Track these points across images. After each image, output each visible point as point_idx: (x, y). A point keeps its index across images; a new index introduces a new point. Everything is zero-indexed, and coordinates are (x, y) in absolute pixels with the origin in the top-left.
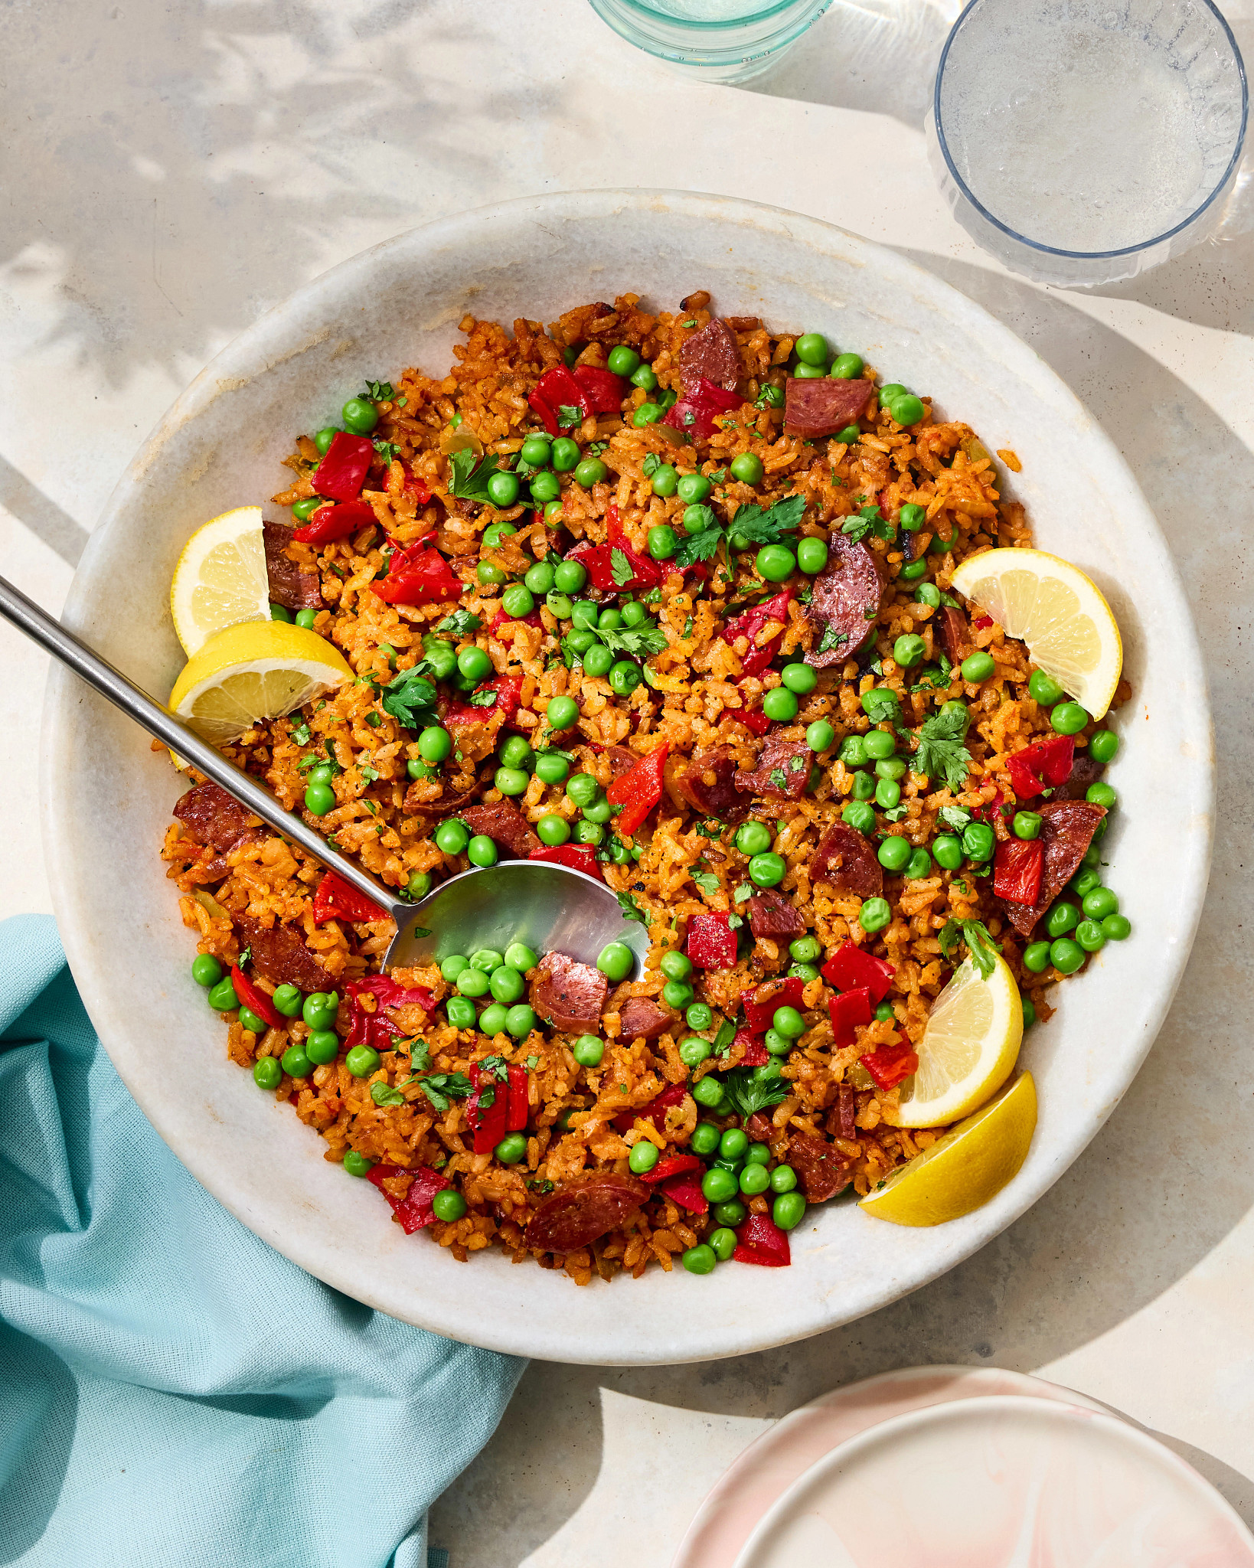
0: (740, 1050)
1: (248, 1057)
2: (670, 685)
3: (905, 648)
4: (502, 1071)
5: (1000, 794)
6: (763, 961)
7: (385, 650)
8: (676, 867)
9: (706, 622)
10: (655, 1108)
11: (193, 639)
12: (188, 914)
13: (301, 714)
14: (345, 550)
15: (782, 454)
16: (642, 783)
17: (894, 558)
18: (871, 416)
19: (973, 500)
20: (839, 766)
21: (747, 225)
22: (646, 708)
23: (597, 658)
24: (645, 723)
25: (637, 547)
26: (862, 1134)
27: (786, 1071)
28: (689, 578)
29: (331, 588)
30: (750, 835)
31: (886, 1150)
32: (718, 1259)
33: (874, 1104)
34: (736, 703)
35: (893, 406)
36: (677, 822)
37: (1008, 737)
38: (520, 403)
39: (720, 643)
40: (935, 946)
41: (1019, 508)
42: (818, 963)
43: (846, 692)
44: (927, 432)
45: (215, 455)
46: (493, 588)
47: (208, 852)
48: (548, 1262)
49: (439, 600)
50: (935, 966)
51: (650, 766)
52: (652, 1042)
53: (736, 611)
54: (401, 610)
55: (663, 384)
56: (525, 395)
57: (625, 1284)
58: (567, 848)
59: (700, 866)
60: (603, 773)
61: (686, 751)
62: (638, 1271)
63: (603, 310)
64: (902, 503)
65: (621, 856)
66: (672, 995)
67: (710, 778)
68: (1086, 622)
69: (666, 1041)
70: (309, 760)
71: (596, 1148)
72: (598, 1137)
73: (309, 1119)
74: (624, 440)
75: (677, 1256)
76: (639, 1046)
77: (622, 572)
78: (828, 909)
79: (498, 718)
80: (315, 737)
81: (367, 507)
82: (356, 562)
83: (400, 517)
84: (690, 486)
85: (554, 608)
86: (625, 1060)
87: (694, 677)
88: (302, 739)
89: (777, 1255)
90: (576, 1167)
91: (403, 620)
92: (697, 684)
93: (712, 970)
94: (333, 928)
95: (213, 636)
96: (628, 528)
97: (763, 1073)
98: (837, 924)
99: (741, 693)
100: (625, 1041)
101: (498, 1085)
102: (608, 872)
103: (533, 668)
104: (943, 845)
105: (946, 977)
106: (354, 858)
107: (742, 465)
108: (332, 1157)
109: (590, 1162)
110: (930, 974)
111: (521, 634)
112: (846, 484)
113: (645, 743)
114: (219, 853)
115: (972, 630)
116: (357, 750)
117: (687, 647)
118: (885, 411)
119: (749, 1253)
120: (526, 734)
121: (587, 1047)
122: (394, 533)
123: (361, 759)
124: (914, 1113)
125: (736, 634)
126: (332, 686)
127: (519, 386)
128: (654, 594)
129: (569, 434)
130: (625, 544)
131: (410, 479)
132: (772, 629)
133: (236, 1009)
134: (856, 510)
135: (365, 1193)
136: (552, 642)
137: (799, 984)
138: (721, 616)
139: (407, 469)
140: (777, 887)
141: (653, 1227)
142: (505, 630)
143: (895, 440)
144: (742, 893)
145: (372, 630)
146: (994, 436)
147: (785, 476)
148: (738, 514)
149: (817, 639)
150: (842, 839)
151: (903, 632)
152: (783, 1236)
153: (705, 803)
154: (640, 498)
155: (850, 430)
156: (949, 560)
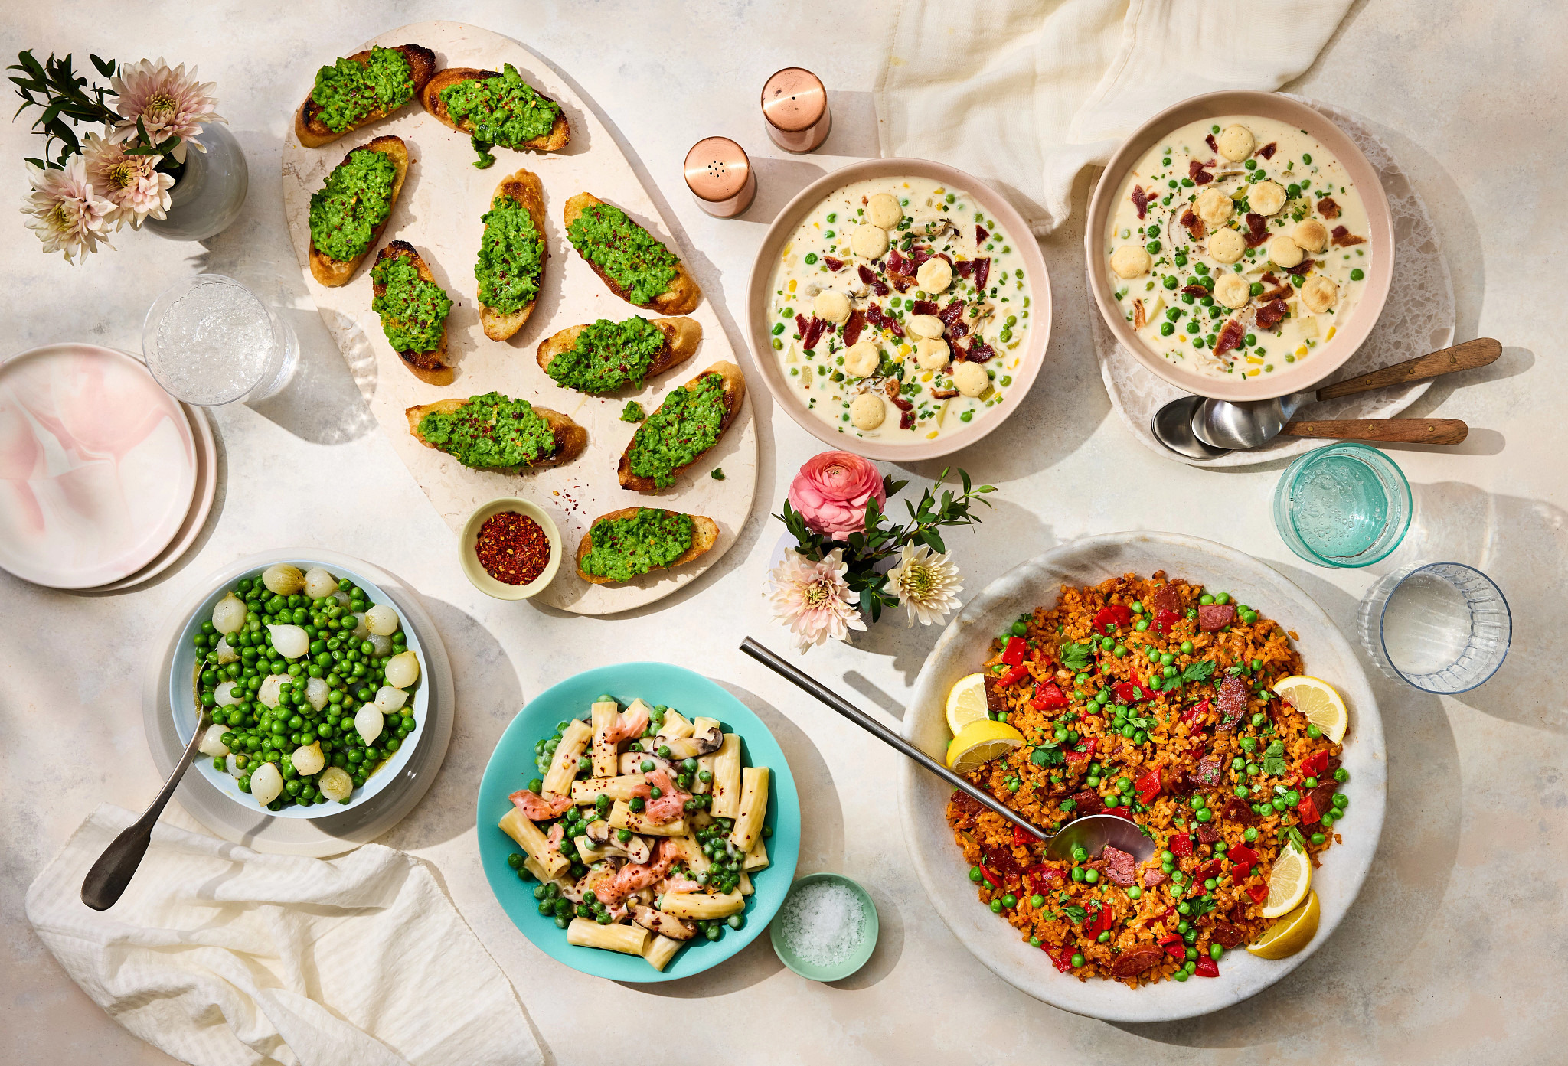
0: (1195, 889)
1: (987, 901)
2: (1160, 740)
3: (1257, 719)
4: (1100, 906)
5: (1299, 779)
6: (1203, 852)
7: (1039, 730)
8: (1165, 816)
9: (1175, 716)
10: (1163, 918)
11: (956, 728)
12: (959, 841)
13: (1004, 758)
14: (1018, 688)
15: (1201, 641)
16: (1152, 782)
17: (1250, 683)
18: (1235, 620)
19: (1280, 655)
20: (1232, 771)
21: (1182, 545)
22: (1149, 750)
23: (1128, 730)
24: (1149, 756)
25: (1145, 685)
26: (1247, 922)
27: (1214, 897)
28: (1167, 696)
29: (1012, 703)
30: (1196, 801)
31: (1256, 926)
32: (1189, 974)
33: (1252, 909)
34: (1188, 747)
35: (1245, 616)
36: (1166, 797)
37: (1301, 755)
38: (1089, 624)
39: (1182, 723)
40: (1274, 842)
41: (1296, 655)
42: (1226, 852)
43: (1233, 739)
44: (1259, 626)
45: (962, 651)
46: (1082, 702)
47: (966, 815)
48: (1119, 980)
49: (1059, 708)
50: (1273, 849)
51: (1155, 776)
52: (1159, 888)
53: (1185, 708)
54: (1044, 712)
55: (1147, 610)
56: (1091, 621)
57: (1151, 986)
58: (1118, 808)
59: (1176, 815)
60: (1131, 776)
61: (1167, 767)
62: (1156, 982)
63: (1121, 581)
64: (1252, 659)
65: (1139, 809)
66: (1166, 868)
67: (1180, 780)
68: (1332, 706)
69: (1164, 887)
70: (1007, 778)
71: (1140, 935)
72: (1141, 931)
73: (1015, 924)
74: (1134, 638)
75: (1172, 975)
76: (1154, 889)
77: (1137, 695)
78: (1229, 831)
79: (1089, 757)
80: (1010, 766)
81: (1025, 668)
82: (1021, 692)
83: (1039, 671)
84: (1166, 658)
85: (1109, 708)
86: (1151, 897)
87: (1170, 737)
88: (1005, 768)
89: (1214, 973)
90: (1131, 943)
91: (1045, 717)
92: (1172, 740)
93: (1182, 857)
94: (1023, 848)
95: (964, 727)
96: (1140, 676)
97: (1205, 899)
98: (1234, 836)
99: (1190, 743)
100: (1148, 889)
101: (1099, 912)
102: (1135, 817)
103: (1101, 735)
104: (1276, 802)
105: (1278, 854)
106: (1028, 820)
107: (1185, 647)
108: (1027, 940)
109: (1137, 940)
110: (1271, 854)
111: (1095, 721)
112: (1229, 652)
113: (1151, 765)
114: (971, 816)
115: (1282, 708)
116: (1029, 773)
117: (1168, 726)
118: (1240, 617)
119: (1200, 972)
120: (1099, 762)
121: (1134, 891)
122: (1038, 678)
123: (1031, 777)
124: (1268, 912)
125: (1188, 719)
126: (1018, 746)
127: (1089, 617)
128: (1153, 703)
129: (1110, 636)
130: (1139, 685)
131: (1044, 656)
132: (1202, 716)
133: (982, 881)
134: (1234, 664)
135: (1041, 954)
136: (1108, 723)
137: (1219, 862)
138: (1179, 711)
139: (1041, 651)
140: (1208, 822)
141: (1162, 964)
142: (1088, 719)
143: (1245, 630)
144: (1194, 825)
145: (1032, 722)
146: (1286, 626)
147: (1202, 650)
148: (1186, 669)
149: (1221, 719)
150: (1236, 803)
151: (1255, 713)
152: (1214, 963)
153: (1178, 790)
154: (1144, 663)
155: (1228, 627)
156: (1271, 680)
